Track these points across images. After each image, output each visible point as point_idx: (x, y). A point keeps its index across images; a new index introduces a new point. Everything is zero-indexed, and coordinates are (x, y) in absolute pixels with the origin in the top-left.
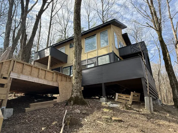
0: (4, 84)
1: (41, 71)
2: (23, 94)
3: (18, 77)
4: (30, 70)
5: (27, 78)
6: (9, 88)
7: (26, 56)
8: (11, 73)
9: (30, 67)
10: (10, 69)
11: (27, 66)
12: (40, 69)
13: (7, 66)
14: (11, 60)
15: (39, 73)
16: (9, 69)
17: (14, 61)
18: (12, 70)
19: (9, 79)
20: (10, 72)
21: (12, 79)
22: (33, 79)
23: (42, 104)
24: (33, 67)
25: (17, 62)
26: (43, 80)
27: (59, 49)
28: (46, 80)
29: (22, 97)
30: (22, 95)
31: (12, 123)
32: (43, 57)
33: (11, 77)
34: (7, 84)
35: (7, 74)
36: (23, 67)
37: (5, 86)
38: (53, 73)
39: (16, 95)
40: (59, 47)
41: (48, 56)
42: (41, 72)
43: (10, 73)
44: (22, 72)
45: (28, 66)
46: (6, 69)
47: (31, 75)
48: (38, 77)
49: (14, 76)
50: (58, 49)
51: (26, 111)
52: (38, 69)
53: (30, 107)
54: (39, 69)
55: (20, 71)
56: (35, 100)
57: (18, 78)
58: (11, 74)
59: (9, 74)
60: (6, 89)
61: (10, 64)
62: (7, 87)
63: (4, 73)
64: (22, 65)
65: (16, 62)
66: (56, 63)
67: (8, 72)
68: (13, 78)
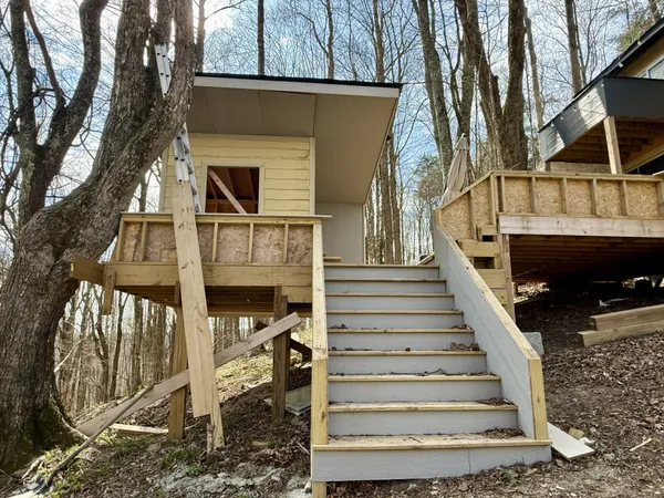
0: (492, 259)
1: (597, 189)
2: (541, 285)
3: (524, 228)
4: (556, 194)
5: (554, 224)
6: (508, 267)
7: (512, 152)
8: (501, 218)
9: (555, 184)
10: (495, 208)
11: (540, 183)
12: (595, 181)
13: (482, 199)
14: (488, 178)
15: (592, 196)
16: (490, 210)
17: (499, 178)
18: (501, 209)
19: (500, 238)
20: (497, 216)
21: (508, 238)
22: (578, 227)
23: (642, 316)
24: (565, 180)
25: (506, 178)
26: (618, 222)
27: (645, 73)
28: (630, 218)
29: (540, 294)
30: (540, 287)
31: (554, 379)
32: (576, 134)
33: (502, 231)
34: (499, 255)
35: (491, 223)
36: (530, 191)
37: (496, 261)
38: (656, 184)
39: (520, 289)
40: (642, 66)
41: (602, 123)
42: (601, 194)
43: (498, 221)
44: (532, 209)
45: (545, 184)
46: (482, 209)
47: (564, 211)
48: (593, 213)
49: (510, 225)
50: (639, 75)
51: (586, 343)
52: (585, 185)
53: (595, 328)
54: (590, 182)
55: (524, 204)
56: (602, 304)
57: (525, 232)
58: (501, 224)
59: (495, 222)
60: (502, 270)
61: (489, 192)
62: (501, 267)
63: (481, 225)
64: (525, 183)
65: (503, 179)
66: (645, 142)
67: (490, 218)
68: (510, 235)
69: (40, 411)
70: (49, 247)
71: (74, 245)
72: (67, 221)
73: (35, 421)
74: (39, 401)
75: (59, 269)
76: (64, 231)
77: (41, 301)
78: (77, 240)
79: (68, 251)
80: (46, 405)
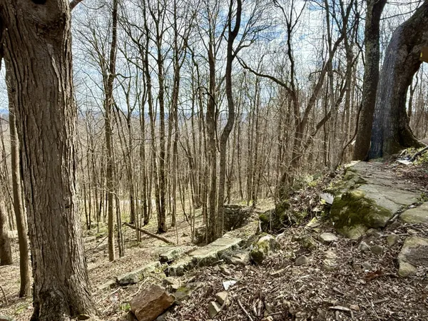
69: (401, 130)
70: (405, 46)
71: (419, 43)
72: (415, 29)
73: (399, 134)
74: (401, 126)
75: (410, 58)
76: (413, 35)
77: (401, 76)
78: (421, 39)
79: (416, 46)
80: (404, 128)
